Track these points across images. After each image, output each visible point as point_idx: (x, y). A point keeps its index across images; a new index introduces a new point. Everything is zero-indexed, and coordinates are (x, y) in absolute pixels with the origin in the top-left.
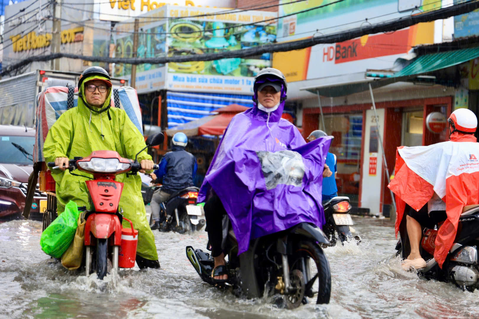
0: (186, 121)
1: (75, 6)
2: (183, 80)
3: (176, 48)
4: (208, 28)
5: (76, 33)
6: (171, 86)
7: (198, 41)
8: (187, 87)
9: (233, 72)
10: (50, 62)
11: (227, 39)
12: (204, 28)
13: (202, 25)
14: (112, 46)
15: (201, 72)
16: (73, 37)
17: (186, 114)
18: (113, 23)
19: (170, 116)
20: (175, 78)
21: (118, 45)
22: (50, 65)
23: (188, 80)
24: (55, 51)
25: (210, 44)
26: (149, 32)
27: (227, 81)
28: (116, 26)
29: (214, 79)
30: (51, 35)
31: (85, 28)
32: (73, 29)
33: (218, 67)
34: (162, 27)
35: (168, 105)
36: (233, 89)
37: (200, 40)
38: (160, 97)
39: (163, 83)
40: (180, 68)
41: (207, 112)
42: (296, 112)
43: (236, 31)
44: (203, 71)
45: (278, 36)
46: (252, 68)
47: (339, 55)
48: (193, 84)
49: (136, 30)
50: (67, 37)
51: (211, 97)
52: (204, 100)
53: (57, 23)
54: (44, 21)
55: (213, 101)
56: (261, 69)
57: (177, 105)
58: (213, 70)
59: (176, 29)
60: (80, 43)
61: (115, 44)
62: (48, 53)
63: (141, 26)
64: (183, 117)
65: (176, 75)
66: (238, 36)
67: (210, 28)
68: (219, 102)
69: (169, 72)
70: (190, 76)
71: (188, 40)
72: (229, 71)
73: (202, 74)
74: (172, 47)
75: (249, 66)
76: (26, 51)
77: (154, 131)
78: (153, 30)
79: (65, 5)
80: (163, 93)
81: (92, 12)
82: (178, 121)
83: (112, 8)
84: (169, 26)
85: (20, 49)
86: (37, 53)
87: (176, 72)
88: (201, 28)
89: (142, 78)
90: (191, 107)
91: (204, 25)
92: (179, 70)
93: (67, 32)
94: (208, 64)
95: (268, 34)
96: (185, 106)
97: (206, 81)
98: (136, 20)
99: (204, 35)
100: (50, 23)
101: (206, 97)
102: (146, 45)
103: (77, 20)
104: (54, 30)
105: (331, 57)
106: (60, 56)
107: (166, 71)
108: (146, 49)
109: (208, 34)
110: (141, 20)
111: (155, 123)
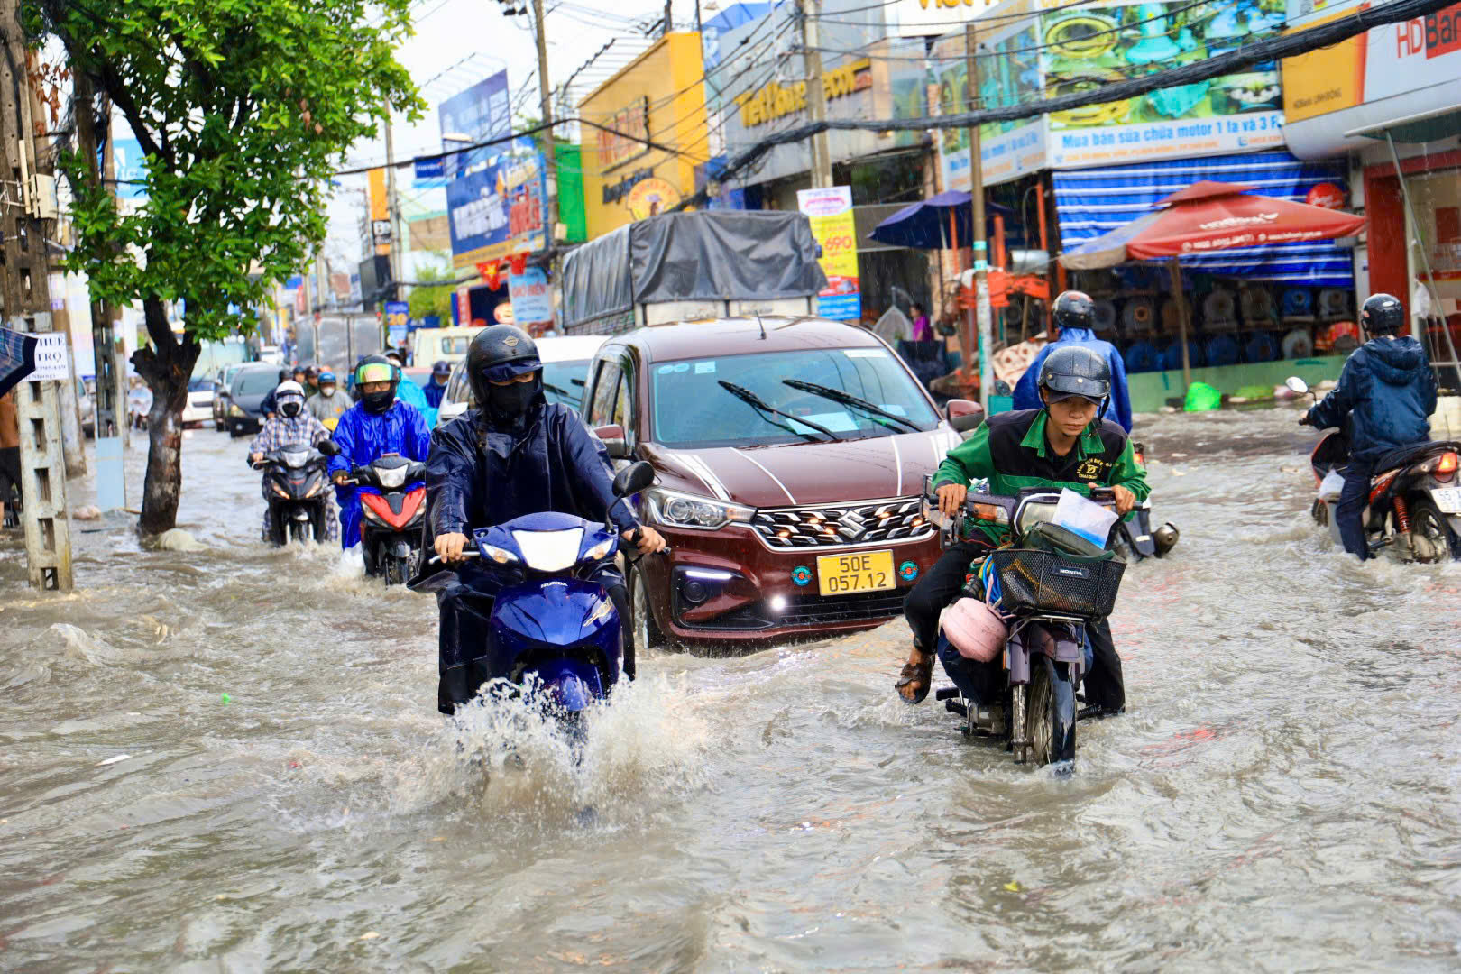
0: (1102, 231)
1: (842, 18)
2: (1086, 143)
3: (1061, 76)
4: (1129, 21)
5: (856, 72)
6: (1059, 159)
7: (1108, 52)
8: (1096, 156)
9: (1194, 108)
10: (807, 141)
11: (1174, 37)
12: (1120, 23)
13: (1114, 16)
14: (933, 89)
15: (1122, 120)
16: (852, 83)
17: (1100, 216)
18: (930, 40)
19: (1064, 225)
20: (1067, 141)
21: (945, 84)
22: (808, 149)
23: (1096, 140)
24: (816, 119)
25: (1139, 55)
26: (1003, 49)
27: (1182, 131)
28: (936, 46)
29: (1154, 131)
30: (803, 84)
31: (873, 61)
32: (849, 65)
33: (1160, 102)
34: (1027, 33)
35: (1059, 201)
36: (1198, 146)
37: (1114, 50)
38: (1039, 187)
39: (1043, 155)
40: (1075, 118)
41: (1145, 206)
42: (1347, 178)
43: (1191, 17)
44: (1127, 118)
45: (1288, 16)
46: (1237, 95)
47: (1432, 37)
48: (1108, 148)
49: (971, 50)
50: (841, 83)
51: (1151, 171)
52: (1135, 180)
53: (812, 58)
54: (783, 59)
55: (1157, 180)
56: (1257, 93)
57: (1079, 199)
58: (1149, 112)
59: (1058, 33)
60: (867, 92)
61: (939, 84)
62: (800, 125)
63: (979, 38)
64: (1093, 223)
65: (1067, 133)
66: (1198, 28)
67: (1134, 22)
68: (1170, 179)
69: (1052, 130)
70: (1098, 131)
71: (1087, 54)
72: (1184, 108)
73: (1125, 123)
74: (1054, 74)
75: (1229, 90)
76: (767, 122)
77: (1033, 262)
78: (1009, 42)
79: (823, 18)
80: (1045, 176)
81: (883, 25)
82: (1084, 233)
83: (924, 8)
84: (1042, 29)
85: (755, 120)
86: (783, 127)
87: (1068, 126)
88: (1113, 22)
89: (999, 150)
90: (1109, 199)
91: (1119, 14)
92: (1074, 123)
93: (838, 73)
94: (1137, 102)
95: (1265, 12)
96: (1094, 199)
97: (1137, 138)
98: (968, 27)
99: (1122, 38)
100: (797, 60)
101: (1139, 172)
102: (999, 79)
103: (850, 46)
104: (808, 73)
105: (1416, 45)
106: (822, 127)
107: (1046, 128)
108: (999, 86)
109: (1129, 33)
110: (978, 26)
111: (1034, 244)
